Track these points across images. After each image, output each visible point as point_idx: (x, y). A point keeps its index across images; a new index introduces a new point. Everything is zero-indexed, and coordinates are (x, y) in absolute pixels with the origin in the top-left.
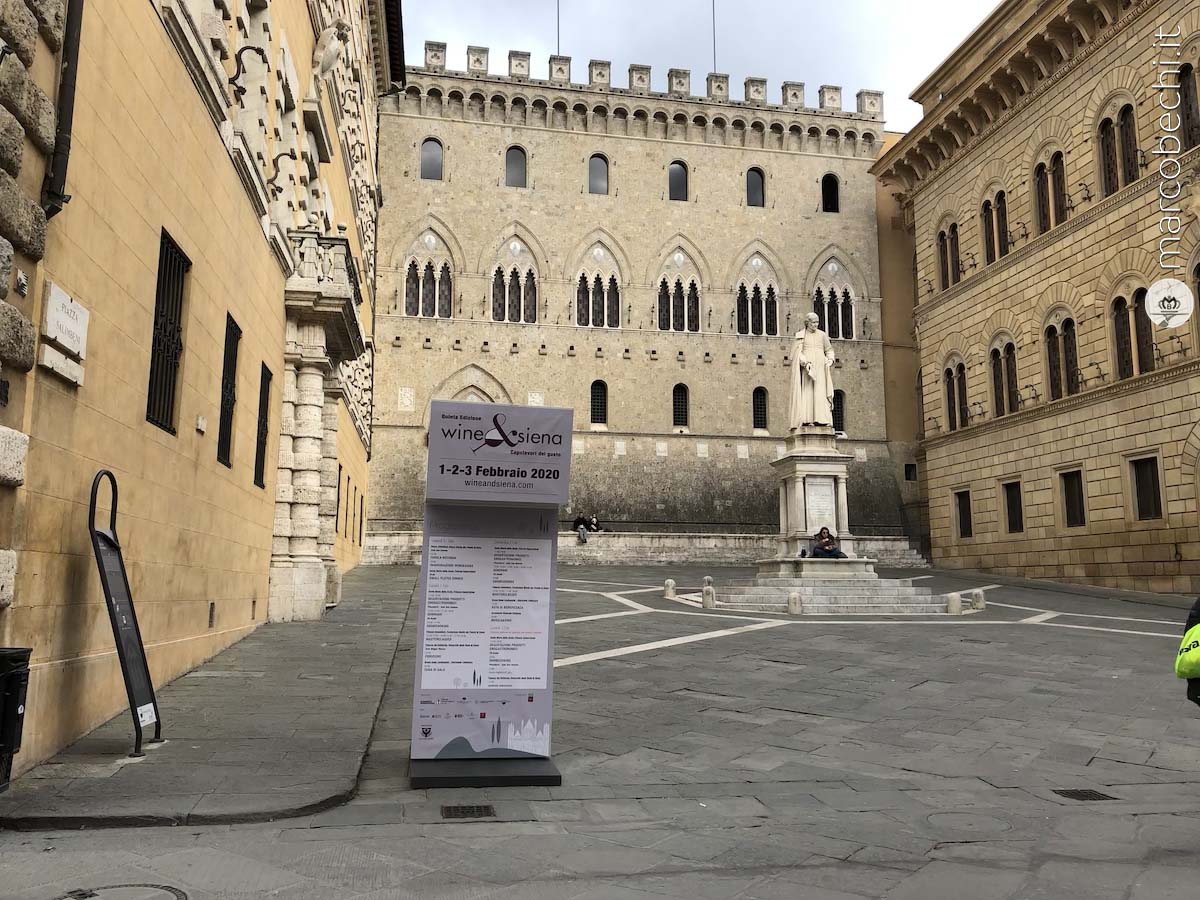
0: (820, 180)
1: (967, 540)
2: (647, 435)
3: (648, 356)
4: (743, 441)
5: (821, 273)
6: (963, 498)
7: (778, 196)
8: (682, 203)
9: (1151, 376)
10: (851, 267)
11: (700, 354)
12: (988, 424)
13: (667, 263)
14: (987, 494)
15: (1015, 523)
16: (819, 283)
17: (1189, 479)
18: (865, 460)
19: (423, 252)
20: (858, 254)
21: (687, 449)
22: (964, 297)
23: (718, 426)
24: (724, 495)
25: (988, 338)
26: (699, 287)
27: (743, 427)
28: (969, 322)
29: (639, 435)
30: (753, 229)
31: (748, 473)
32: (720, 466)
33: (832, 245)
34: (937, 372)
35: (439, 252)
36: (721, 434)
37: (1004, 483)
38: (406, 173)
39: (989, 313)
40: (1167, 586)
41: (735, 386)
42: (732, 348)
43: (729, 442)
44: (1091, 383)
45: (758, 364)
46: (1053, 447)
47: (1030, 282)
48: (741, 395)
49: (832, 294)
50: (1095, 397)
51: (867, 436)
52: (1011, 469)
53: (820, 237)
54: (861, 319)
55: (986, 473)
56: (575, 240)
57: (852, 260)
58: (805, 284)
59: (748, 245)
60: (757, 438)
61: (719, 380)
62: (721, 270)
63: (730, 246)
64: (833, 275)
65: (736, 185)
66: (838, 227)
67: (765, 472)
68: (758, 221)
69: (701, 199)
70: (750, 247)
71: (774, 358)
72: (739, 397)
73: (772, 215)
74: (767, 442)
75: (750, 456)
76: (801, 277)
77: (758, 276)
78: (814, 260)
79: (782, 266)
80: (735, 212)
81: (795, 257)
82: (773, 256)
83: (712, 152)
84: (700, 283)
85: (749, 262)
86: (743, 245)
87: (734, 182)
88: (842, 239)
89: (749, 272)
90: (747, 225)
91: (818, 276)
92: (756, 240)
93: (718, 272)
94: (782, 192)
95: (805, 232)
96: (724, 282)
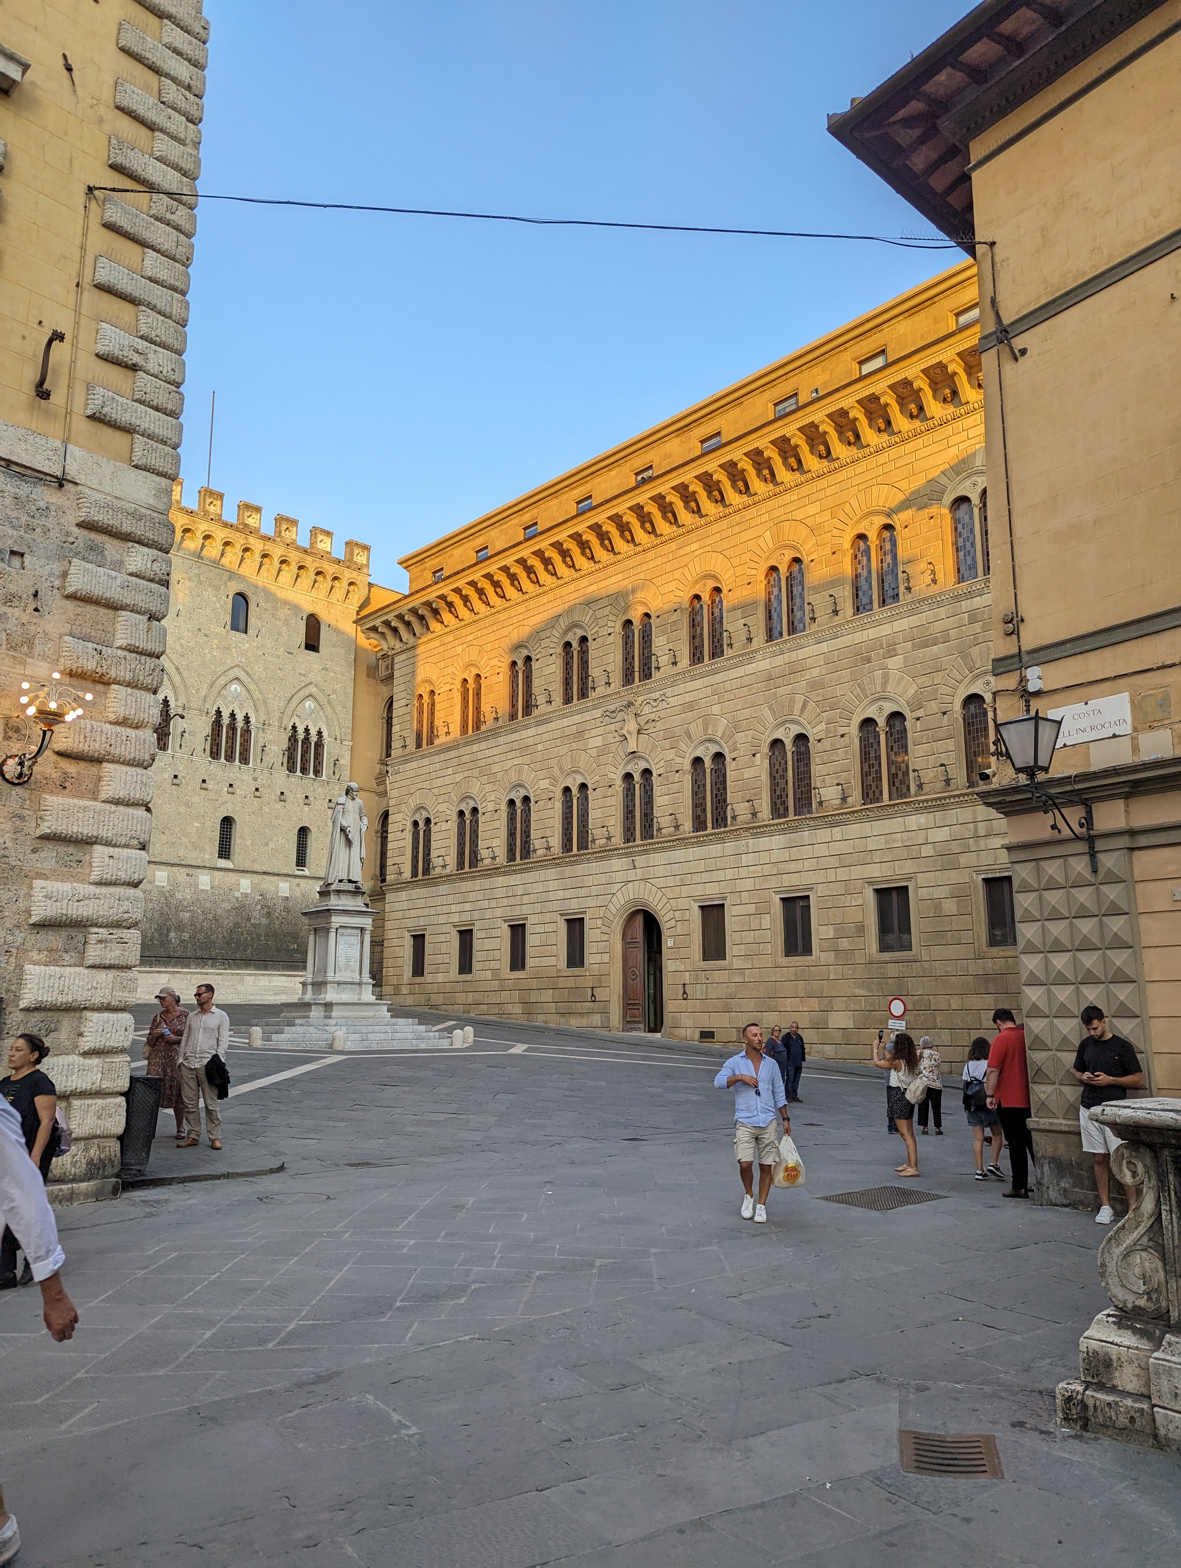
0: (305, 618)
1: (418, 979)
4: (206, 871)
5: (298, 709)
6: (419, 940)
7: (262, 626)
9: (586, 854)
10: (327, 707)
11: (168, 776)
12: (450, 876)
14: (442, 938)
15: (466, 966)
16: (295, 719)
17: (606, 937)
20: (334, 696)
22: (436, 758)
23: (181, 854)
24: (180, 928)
25: (455, 799)
26: (172, 704)
28: (440, 782)
30: (235, 655)
31: (208, 905)
32: (179, 896)
33: (311, 683)
34: (404, 822)
36: (183, 862)
37: (459, 929)
39: (458, 778)
40: (584, 1022)
41: (202, 811)
42: (203, 773)
43: (192, 871)
44: (539, 852)
45: (229, 793)
46: (505, 902)
47: (497, 759)
48: (208, 823)
49: (307, 730)
50: (543, 864)
52: (466, 917)
53: (300, 674)
54: (332, 760)
55: (443, 919)
57: (329, 702)
58: (281, 718)
59: (228, 670)
60: (221, 869)
61: (187, 805)
62: (197, 691)
63: (210, 668)
64: (309, 712)
65: (222, 607)
66: (318, 667)
67: (227, 906)
68: (240, 648)
69: (184, 614)
70: (230, 672)
71: (246, 788)
72: (206, 824)
73: (255, 644)
74: (231, 874)
75: (212, 888)
76: (279, 709)
77: (236, 703)
78: (293, 695)
79: (261, 697)
80: (218, 634)
81: (274, 689)
82: (252, 685)
83: (199, 568)
84: (174, 700)
85: (228, 687)
86: (223, 669)
87: (219, 603)
88: (321, 680)
89: (226, 697)
90: (228, 648)
91: (295, 712)
92: (236, 666)
93: (194, 692)
94: (267, 623)
95: (286, 667)
96: (201, 703)
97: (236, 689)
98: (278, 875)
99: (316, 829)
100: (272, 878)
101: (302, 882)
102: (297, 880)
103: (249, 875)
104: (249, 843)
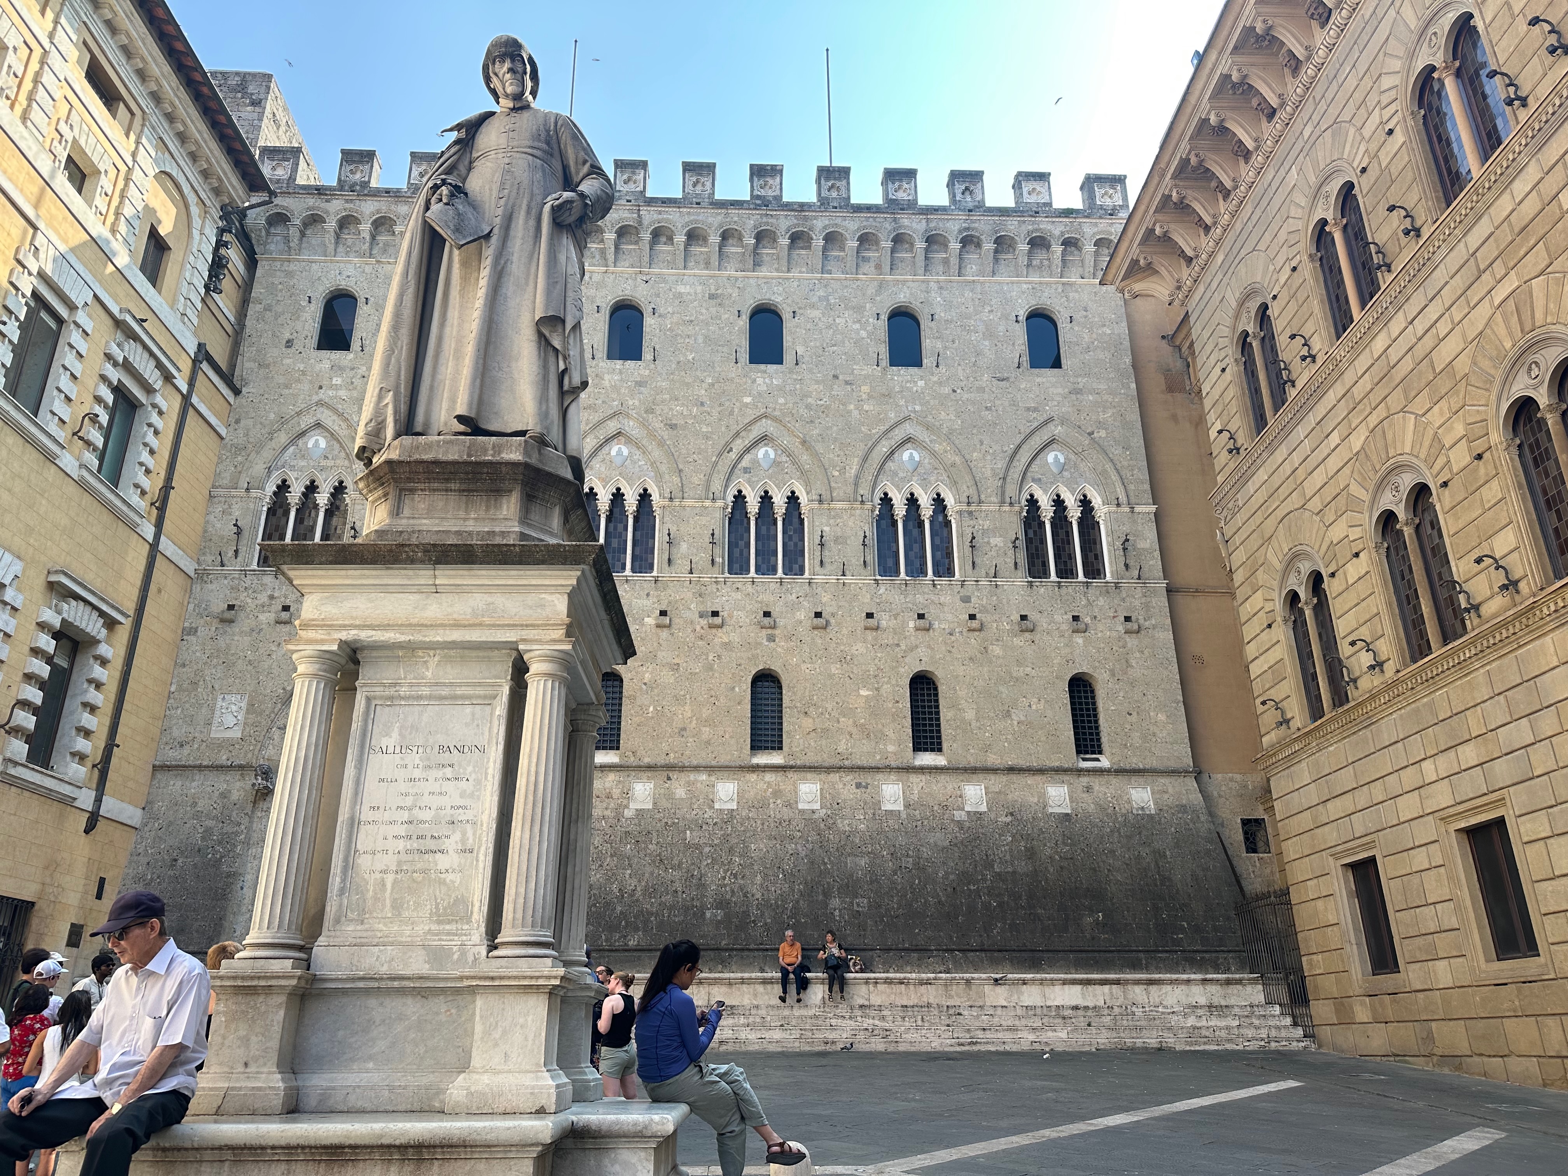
0: (1022, 317)
1: (1387, 981)
2: (696, 768)
3: (704, 622)
4: (893, 777)
5: (1034, 467)
6: (1364, 875)
7: (946, 348)
8: (772, 368)
10: (1091, 454)
11: (803, 615)
12: (1395, 686)
13: (745, 463)
14: (1420, 859)
15: (1512, 930)
16: (1030, 486)
18: (1152, 808)
19: (303, 463)
20: (1103, 433)
21: (777, 793)
23: (841, 748)
24: (850, 887)
26: (803, 499)
27: (891, 748)
29: (682, 768)
30: (902, 402)
31: (901, 840)
32: (843, 825)
33: (1050, 420)
34: (1269, 607)
35: (330, 463)
36: (846, 763)
37: (1461, 825)
38: (289, 344)
39: (1357, 440)
41: (872, 669)
42: (866, 602)
43: (865, 778)
45: (917, 629)
48: (886, 688)
49: (1059, 503)
51: (1153, 763)
53: (1028, 409)
54: (1118, 544)
55: (1410, 806)
57: (1093, 443)
58: (1003, 487)
59: (892, 428)
60: (922, 769)
61: (842, 660)
62: (842, 471)
63: (860, 431)
64: (1055, 470)
65: (870, 334)
66: (1060, 390)
67: (939, 838)
68: (910, 390)
69: (806, 359)
70: (897, 431)
71: (950, 617)
72: (883, 691)
73: (935, 379)
74: (943, 778)
75: (907, 806)
76: (994, 475)
77: (915, 478)
78: (1019, 447)
79: (958, 460)
80: (867, 377)
81: (982, 443)
82: (940, 444)
83: (826, 286)
84: (804, 494)
85: (896, 455)
86: (883, 428)
87: (865, 330)
88: (1070, 409)
89: (896, 474)
90: (889, 396)
91: (1029, 474)
92: (907, 419)
93: (836, 474)
94: (953, 341)
95: (998, 402)
96: (850, 489)
97: (911, 457)
98: (1041, 771)
99: (1106, 676)
100: (1030, 780)
101: (1097, 783)
102: (1085, 780)
103: (981, 776)
104: (970, 715)
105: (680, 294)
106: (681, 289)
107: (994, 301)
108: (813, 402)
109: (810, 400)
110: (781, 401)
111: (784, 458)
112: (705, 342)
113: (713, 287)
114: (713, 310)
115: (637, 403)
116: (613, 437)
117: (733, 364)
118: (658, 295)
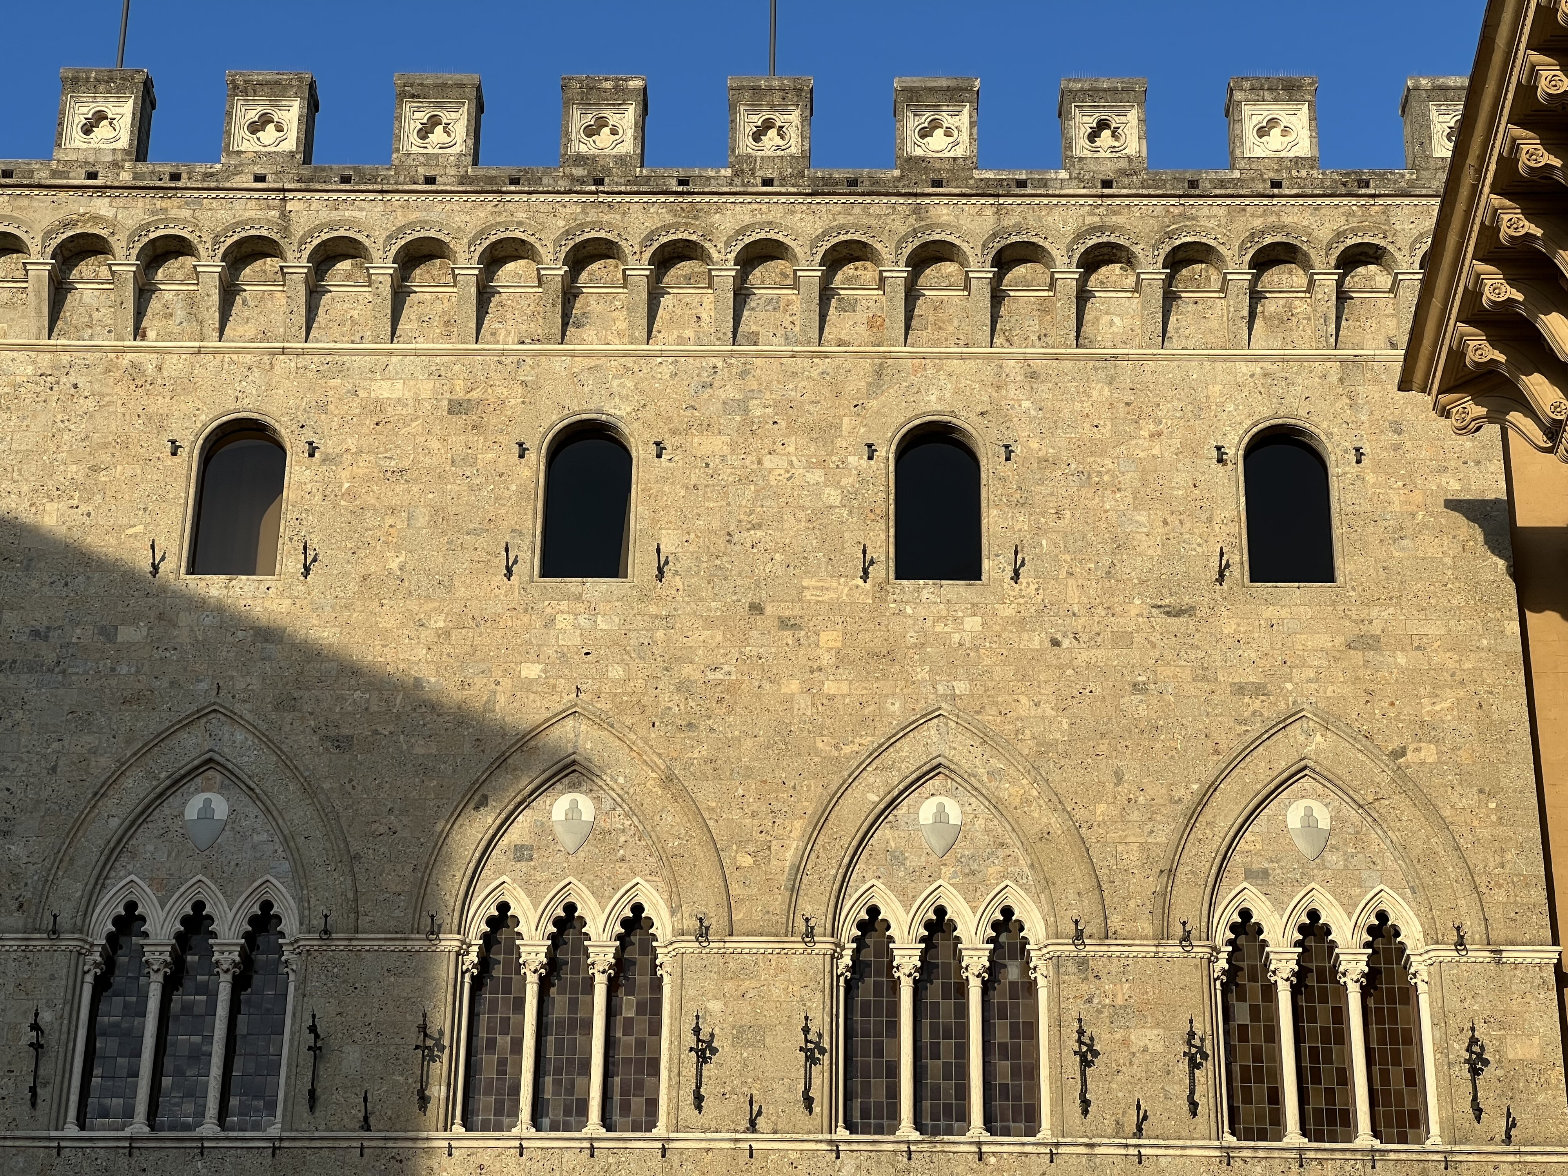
0: (1235, 450)
5: (1250, 841)
7: (1039, 530)
8: (596, 586)
13: (517, 834)
16: (1240, 890)
20: (1429, 753)
26: (662, 927)
30: (922, 674)
33: (1297, 717)
49: (1311, 933)
53: (1240, 689)
54: (1460, 1045)
56: (104, 763)
58: (1166, 895)
59: (892, 741)
62: (762, 854)
63: (813, 751)
65: (849, 496)
66: (1324, 640)
68: (942, 640)
69: (686, 562)
70: (904, 747)
73: (1008, 611)
76: (1148, 860)
77: (947, 871)
78: (1213, 788)
79: (1055, 822)
80: (834, 607)
81: (1119, 777)
82: (1013, 783)
83: (743, 374)
84: (665, 912)
85: (902, 810)
86: (869, 741)
87: (837, 485)
88: (1347, 690)
89: (897, 858)
90: (890, 656)
91: (1237, 858)
92: (930, 716)
93: (747, 861)
94: (1058, 514)
95: (1165, 672)
96: (778, 901)
97: (941, 816)
105: (379, 405)
106: (383, 390)
107: (1165, 407)
108: (697, 675)
109: (687, 670)
110: (616, 672)
111: (618, 821)
112: (433, 523)
113: (459, 385)
114: (458, 442)
115: (256, 684)
116: (193, 773)
117: (500, 578)
118: (323, 408)
